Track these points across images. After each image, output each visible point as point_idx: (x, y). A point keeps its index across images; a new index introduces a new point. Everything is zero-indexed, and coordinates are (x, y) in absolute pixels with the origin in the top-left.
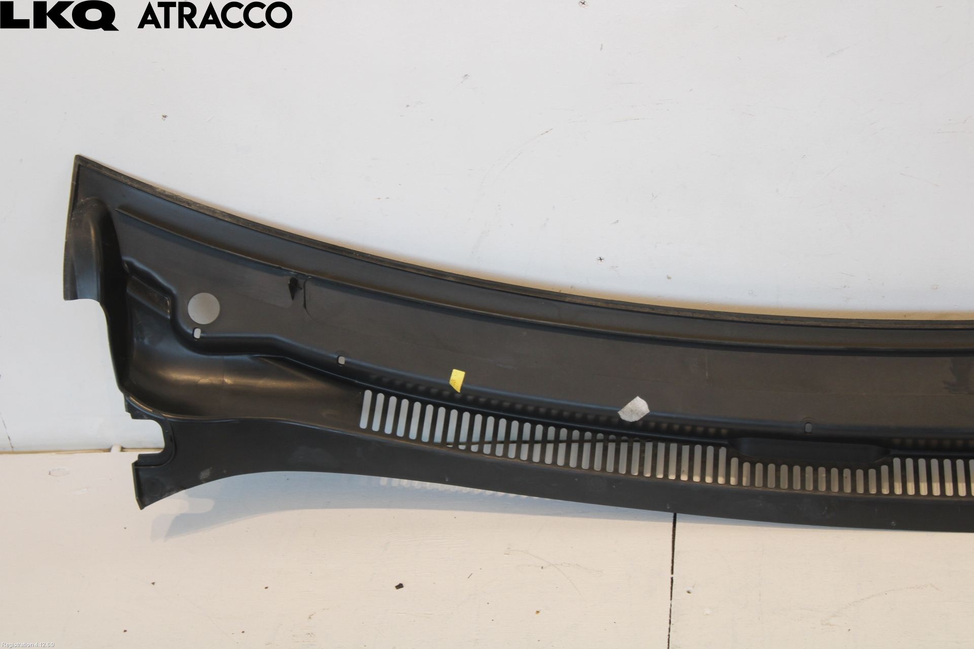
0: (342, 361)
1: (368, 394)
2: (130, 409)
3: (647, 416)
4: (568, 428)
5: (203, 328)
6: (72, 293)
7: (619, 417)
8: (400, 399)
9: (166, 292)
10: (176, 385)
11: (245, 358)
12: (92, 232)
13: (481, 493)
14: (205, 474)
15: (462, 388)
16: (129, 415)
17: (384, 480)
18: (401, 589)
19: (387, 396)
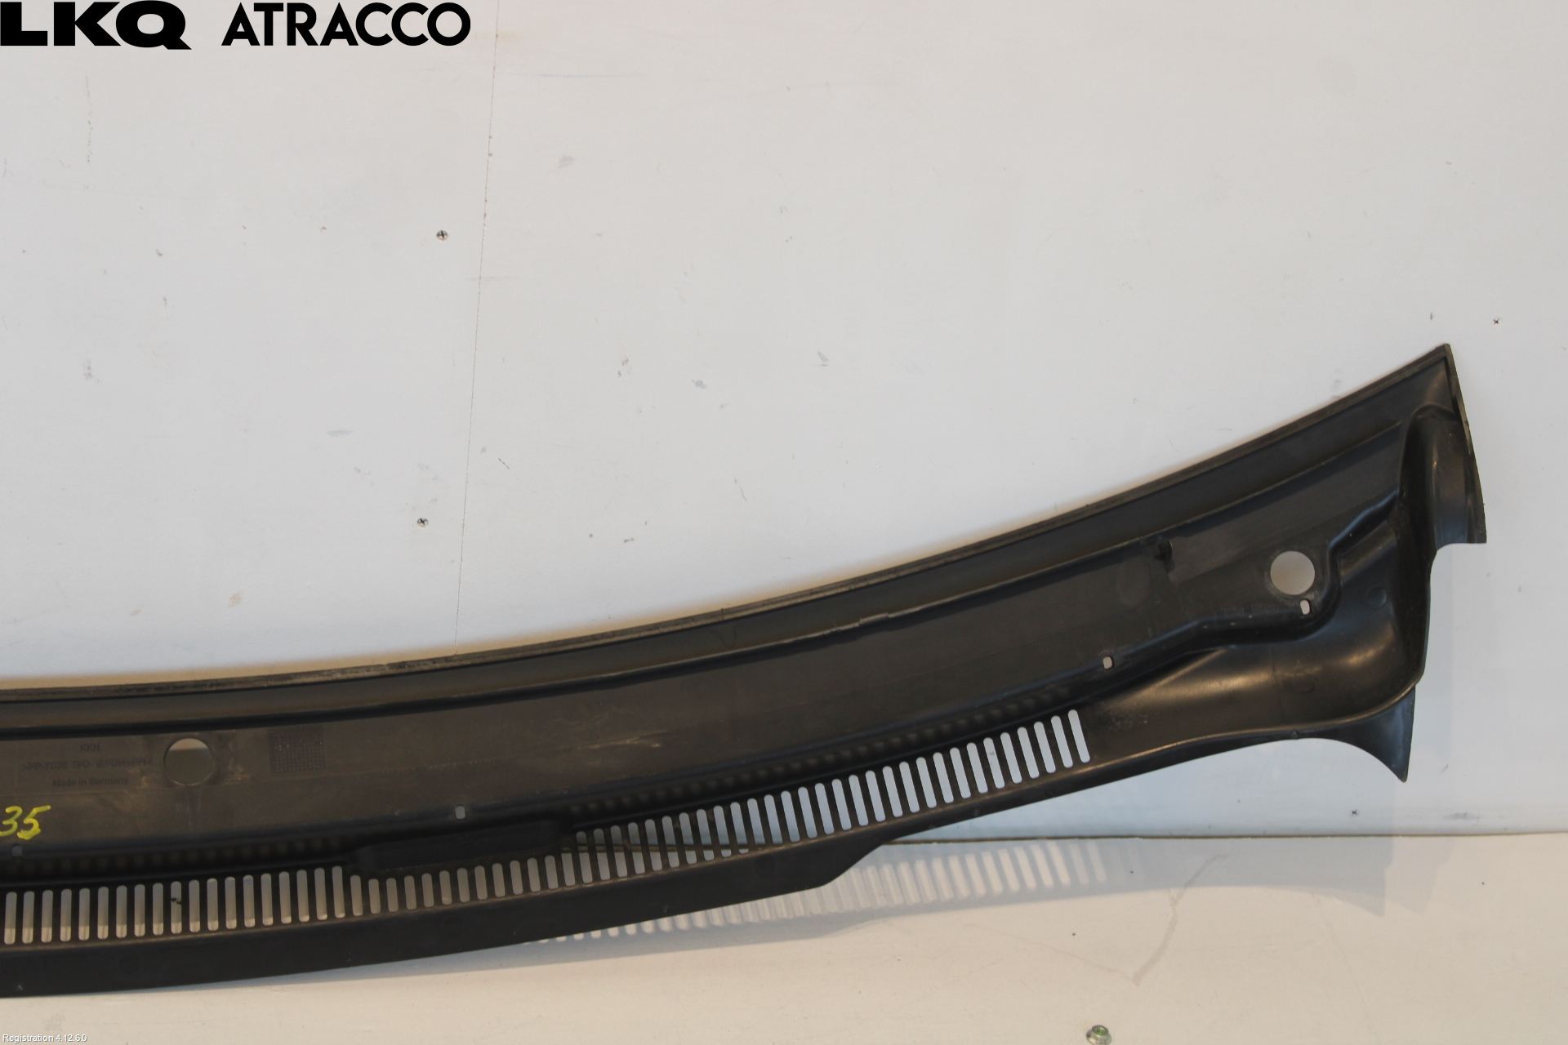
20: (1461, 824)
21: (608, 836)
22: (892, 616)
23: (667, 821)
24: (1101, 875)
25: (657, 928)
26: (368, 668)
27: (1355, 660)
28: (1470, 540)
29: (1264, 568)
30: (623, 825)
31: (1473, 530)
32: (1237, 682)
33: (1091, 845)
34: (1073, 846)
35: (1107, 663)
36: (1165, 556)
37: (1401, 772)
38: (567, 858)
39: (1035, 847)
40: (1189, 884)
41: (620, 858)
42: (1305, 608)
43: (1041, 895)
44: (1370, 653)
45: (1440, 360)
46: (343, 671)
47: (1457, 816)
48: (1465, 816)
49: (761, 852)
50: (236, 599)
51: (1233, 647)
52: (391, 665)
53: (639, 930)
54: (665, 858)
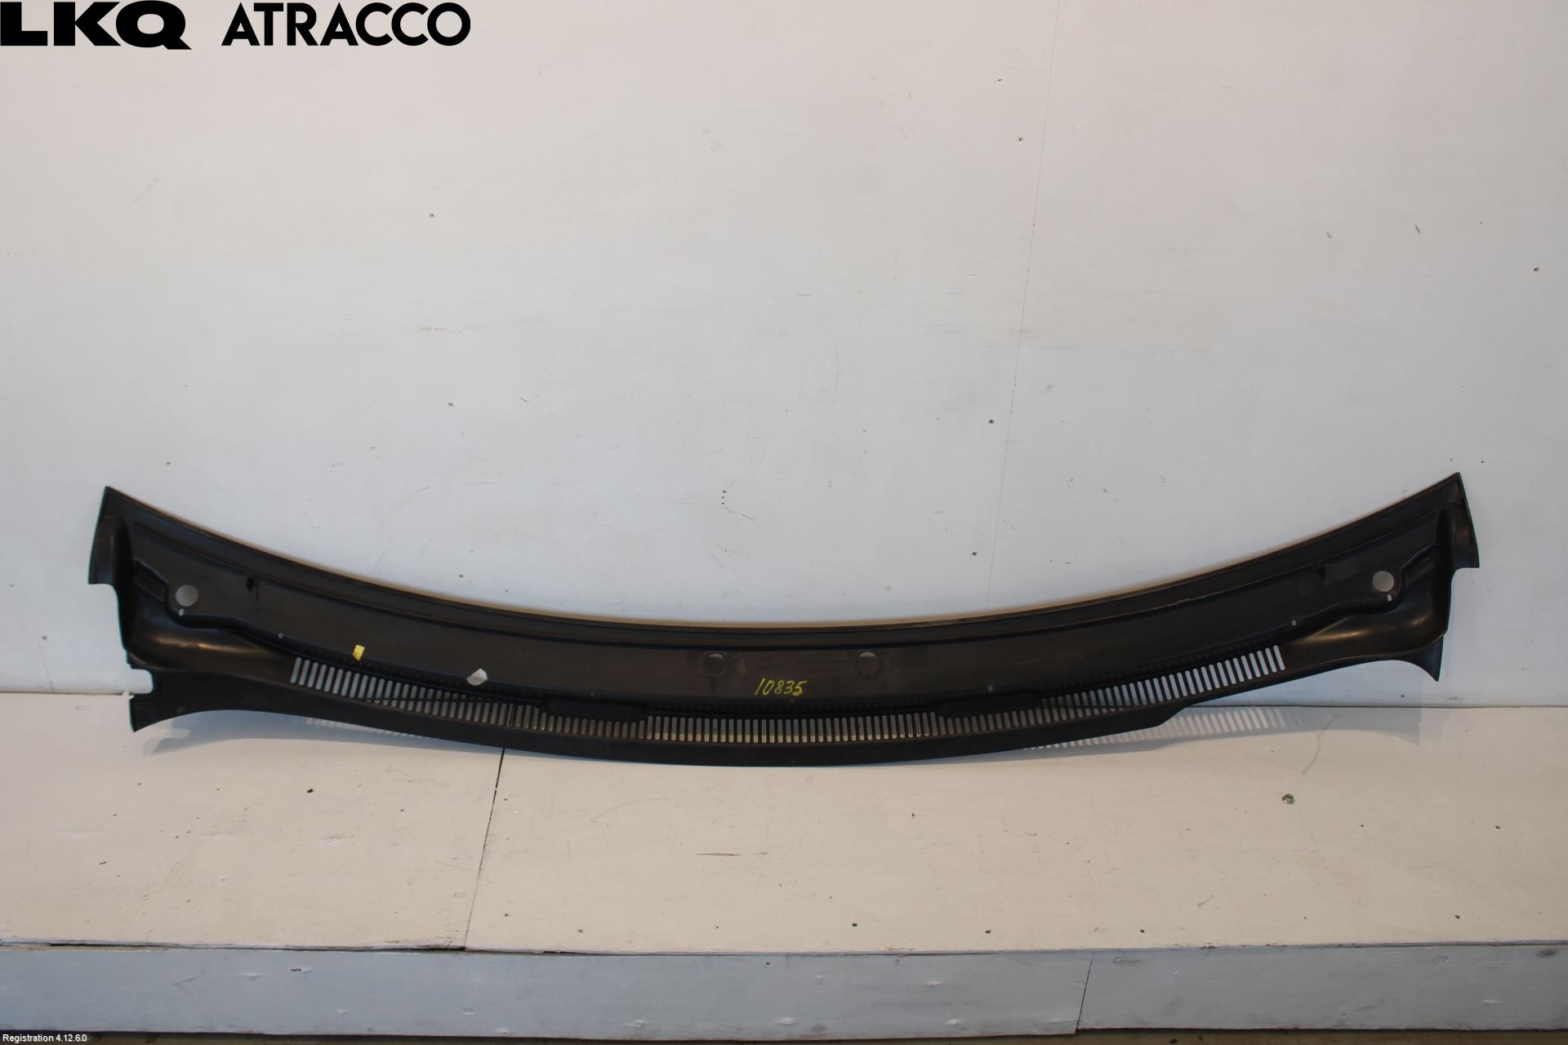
0: (280, 636)
1: (299, 660)
2: (130, 661)
3: (486, 682)
4: (434, 689)
5: (186, 609)
6: (94, 578)
7: (467, 682)
8: (320, 664)
9: (162, 583)
10: (165, 647)
11: (214, 631)
12: (112, 539)
13: (382, 734)
14: (180, 710)
15: (362, 658)
16: (128, 666)
17: (310, 720)
18: (311, 794)
19: (312, 662)
20: (1453, 702)
21: (1057, 701)
22: (1192, 600)
23: (1084, 695)
24: (1283, 724)
25: (1085, 743)
26: (948, 621)
27: (1416, 622)
28: (1472, 567)
29: (1369, 580)
30: (1064, 696)
31: (1473, 561)
32: (1354, 634)
33: (1277, 709)
34: (1269, 710)
35: (1294, 623)
36: (1322, 572)
37: (1436, 677)
38: (1038, 711)
39: (1251, 710)
40: (1325, 728)
41: (1063, 712)
42: (1390, 598)
43: (1255, 732)
44: (1422, 619)
45: (1455, 481)
46: (936, 622)
47: (1452, 699)
48: (1456, 698)
49: (1128, 710)
50: (888, 588)
51: (1352, 616)
52: (959, 620)
53: (1069, 745)
54: (1084, 711)
